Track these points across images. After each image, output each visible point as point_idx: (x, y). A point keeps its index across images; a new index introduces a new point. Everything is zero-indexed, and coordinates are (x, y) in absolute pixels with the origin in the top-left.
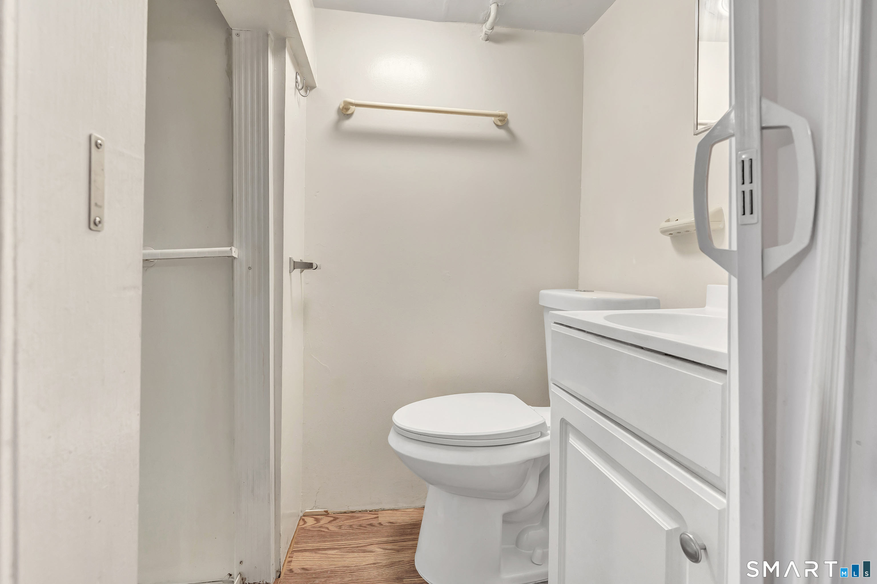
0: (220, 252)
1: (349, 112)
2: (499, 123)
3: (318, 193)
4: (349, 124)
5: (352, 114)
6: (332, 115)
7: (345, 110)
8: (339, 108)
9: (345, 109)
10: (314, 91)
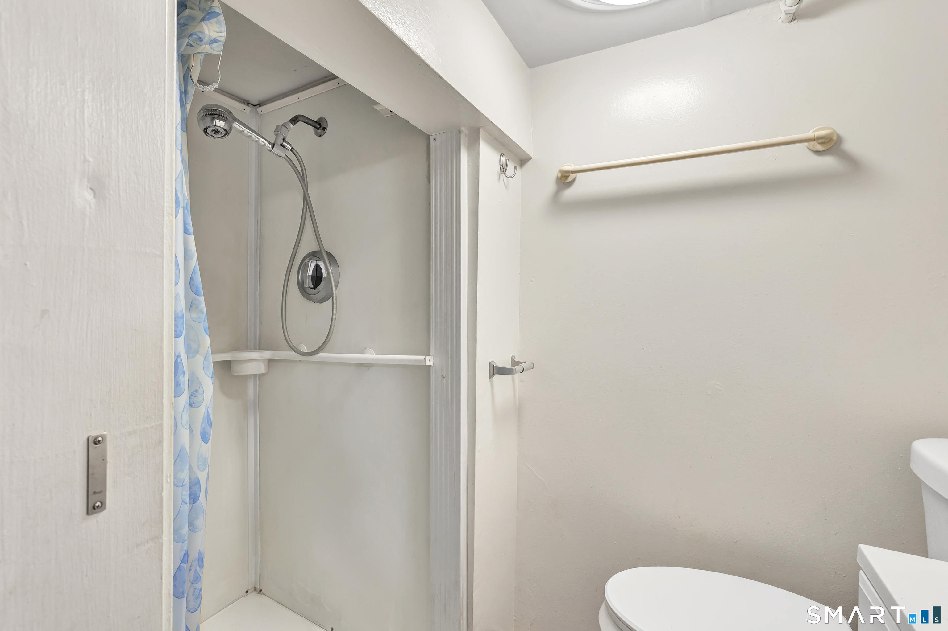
0: (416, 361)
1: (570, 179)
2: (819, 148)
3: (534, 279)
4: (569, 193)
5: (573, 181)
6: (551, 186)
7: (564, 179)
8: (558, 177)
9: (565, 177)
10: (529, 164)
